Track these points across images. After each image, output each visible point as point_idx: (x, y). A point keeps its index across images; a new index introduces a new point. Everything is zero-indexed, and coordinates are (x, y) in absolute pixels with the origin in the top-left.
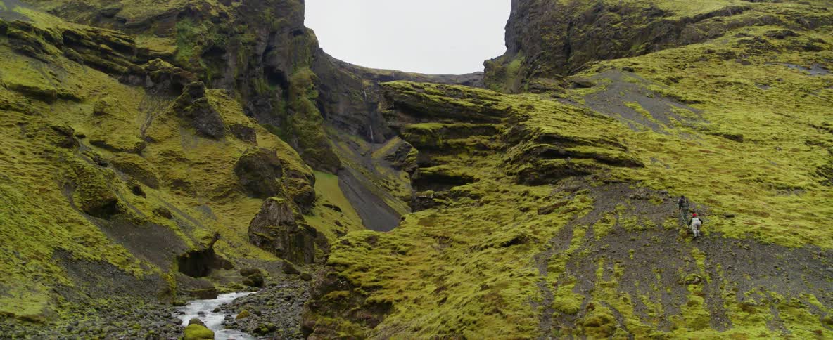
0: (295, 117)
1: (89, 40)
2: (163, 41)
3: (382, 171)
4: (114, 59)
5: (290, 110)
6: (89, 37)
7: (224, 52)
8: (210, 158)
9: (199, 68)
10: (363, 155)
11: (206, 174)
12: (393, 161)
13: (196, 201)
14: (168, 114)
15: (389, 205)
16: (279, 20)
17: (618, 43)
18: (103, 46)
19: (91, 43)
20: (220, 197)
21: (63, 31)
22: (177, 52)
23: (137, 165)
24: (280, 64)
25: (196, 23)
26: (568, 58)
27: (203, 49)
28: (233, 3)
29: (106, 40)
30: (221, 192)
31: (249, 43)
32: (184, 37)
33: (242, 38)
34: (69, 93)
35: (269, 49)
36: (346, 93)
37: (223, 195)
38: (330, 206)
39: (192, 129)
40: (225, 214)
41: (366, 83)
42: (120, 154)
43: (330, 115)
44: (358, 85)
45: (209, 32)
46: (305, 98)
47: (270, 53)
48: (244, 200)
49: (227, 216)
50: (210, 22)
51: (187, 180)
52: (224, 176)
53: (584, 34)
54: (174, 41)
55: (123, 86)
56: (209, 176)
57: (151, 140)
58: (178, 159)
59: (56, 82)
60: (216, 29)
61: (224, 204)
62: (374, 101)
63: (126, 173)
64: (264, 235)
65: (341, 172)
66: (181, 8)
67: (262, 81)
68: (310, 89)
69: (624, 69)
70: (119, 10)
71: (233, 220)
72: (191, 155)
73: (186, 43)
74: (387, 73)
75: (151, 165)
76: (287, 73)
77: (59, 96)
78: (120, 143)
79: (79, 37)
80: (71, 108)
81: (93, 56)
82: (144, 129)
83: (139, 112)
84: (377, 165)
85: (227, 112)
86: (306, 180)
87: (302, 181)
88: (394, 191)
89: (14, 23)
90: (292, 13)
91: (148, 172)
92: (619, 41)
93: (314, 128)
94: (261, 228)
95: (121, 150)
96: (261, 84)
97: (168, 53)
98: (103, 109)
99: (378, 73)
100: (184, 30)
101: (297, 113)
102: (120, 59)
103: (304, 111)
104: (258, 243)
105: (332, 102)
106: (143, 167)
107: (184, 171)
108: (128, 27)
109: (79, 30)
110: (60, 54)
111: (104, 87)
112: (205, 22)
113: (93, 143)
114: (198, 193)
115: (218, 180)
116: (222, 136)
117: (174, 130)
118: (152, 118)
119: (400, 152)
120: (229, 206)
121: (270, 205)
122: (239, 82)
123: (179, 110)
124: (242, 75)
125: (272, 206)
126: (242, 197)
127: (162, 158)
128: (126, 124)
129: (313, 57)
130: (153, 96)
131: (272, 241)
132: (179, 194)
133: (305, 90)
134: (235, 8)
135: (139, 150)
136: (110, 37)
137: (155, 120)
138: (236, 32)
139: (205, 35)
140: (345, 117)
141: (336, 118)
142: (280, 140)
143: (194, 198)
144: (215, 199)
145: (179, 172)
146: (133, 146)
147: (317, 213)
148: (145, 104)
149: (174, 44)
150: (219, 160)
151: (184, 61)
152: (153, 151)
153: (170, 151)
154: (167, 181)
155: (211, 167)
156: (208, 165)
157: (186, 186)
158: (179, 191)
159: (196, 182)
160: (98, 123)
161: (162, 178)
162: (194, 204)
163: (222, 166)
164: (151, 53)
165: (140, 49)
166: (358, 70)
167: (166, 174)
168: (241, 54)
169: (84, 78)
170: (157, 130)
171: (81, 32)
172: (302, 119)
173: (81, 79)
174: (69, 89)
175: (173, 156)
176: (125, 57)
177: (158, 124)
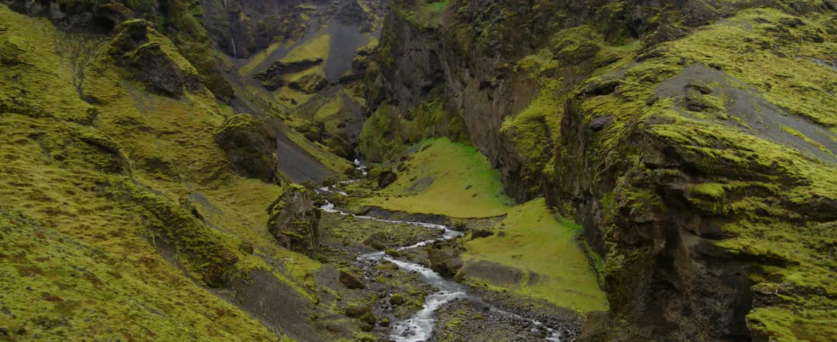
0: (179, 37)
3: (254, 91)
5: (170, 28)
8: (178, 126)
10: (228, 72)
11: (180, 147)
12: (264, 81)
13: (184, 187)
14: (104, 62)
20: (210, 180)
30: (209, 172)
37: (213, 176)
39: (139, 83)
40: (224, 202)
48: (240, 182)
49: (227, 205)
51: (163, 159)
52: (204, 153)
55: (19, 15)
56: (186, 150)
58: (140, 129)
61: (217, 188)
62: (236, 10)
64: (293, 233)
65: (232, 101)
68: (194, 4)
72: (155, 123)
83: (59, 57)
84: (246, 84)
93: (202, 51)
94: (288, 225)
95: (70, 121)
98: (14, 55)
101: (181, 32)
103: (189, 30)
104: (288, 245)
107: (155, 146)
114: (182, 176)
115: (200, 156)
116: (181, 93)
117: (118, 85)
118: (81, 66)
119: (272, 71)
120: (224, 191)
121: (293, 195)
125: (295, 197)
126: (235, 177)
127: (120, 128)
128: (56, 79)
130: (68, 32)
131: (301, 240)
132: (159, 178)
135: (92, 120)
137: (86, 70)
143: (180, 183)
144: (204, 182)
145: (149, 147)
146: (85, 115)
148: (61, 45)
150: (190, 127)
152: (106, 117)
153: (129, 117)
154: (136, 162)
155: (184, 137)
156: (181, 135)
157: (167, 168)
158: (157, 175)
159: (173, 160)
160: (15, 77)
161: (130, 158)
162: (183, 192)
163: (197, 135)
167: (134, 151)
170: (97, 87)
172: (188, 40)
175: (134, 124)
177: (94, 76)
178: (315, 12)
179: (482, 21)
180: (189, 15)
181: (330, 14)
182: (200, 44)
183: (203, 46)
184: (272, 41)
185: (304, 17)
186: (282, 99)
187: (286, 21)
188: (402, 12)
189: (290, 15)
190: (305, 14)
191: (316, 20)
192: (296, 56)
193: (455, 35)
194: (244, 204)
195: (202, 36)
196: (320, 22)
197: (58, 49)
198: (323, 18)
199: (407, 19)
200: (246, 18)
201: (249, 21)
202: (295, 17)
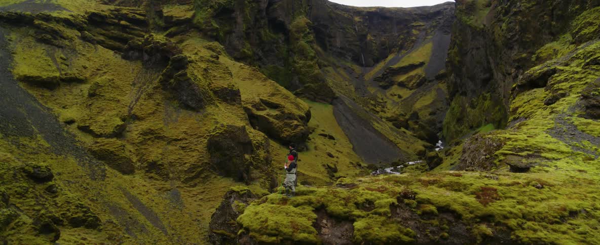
0: (295, 58)
1: (112, 18)
2: (184, 8)
3: (372, 90)
4: (133, 32)
5: (290, 52)
6: (112, 16)
7: (233, 11)
8: (187, 134)
9: (212, 27)
10: (357, 78)
11: (181, 152)
12: (381, 82)
13: (168, 185)
14: (155, 88)
15: (376, 128)
18: (123, 22)
19: (114, 20)
20: (192, 179)
21: (90, 14)
22: (194, 16)
23: (112, 152)
24: (281, 16)
27: (215, 10)
29: (125, 17)
30: (193, 172)
31: (253, 1)
32: (199, 2)
34: (73, 76)
35: (270, 4)
36: (341, 29)
37: (195, 175)
38: (325, 136)
39: (176, 102)
40: (195, 198)
41: (357, 19)
42: (99, 140)
43: (330, 48)
44: (351, 21)
46: (302, 42)
47: (271, 8)
48: (215, 181)
49: (195, 201)
51: (160, 163)
52: (197, 154)
54: (192, 6)
55: (124, 61)
56: (184, 154)
57: (136, 118)
58: (156, 138)
59: (63, 66)
61: (195, 185)
62: (364, 33)
63: (101, 160)
65: (335, 101)
67: (267, 31)
68: (306, 34)
71: (200, 205)
72: (170, 132)
73: (201, 8)
74: (373, 10)
75: (129, 147)
76: (287, 22)
77: (63, 80)
78: (101, 127)
79: (103, 17)
80: (73, 90)
81: (116, 32)
82: (131, 106)
83: (132, 87)
84: (368, 86)
85: (215, 76)
86: (299, 121)
87: (296, 122)
88: (381, 113)
89: (38, 15)
91: (122, 158)
93: (310, 66)
95: (100, 136)
96: (267, 34)
97: (187, 18)
98: (95, 90)
99: (365, 10)
101: (296, 55)
102: (136, 32)
103: (302, 53)
104: (217, 243)
105: (331, 37)
106: (117, 153)
107: (160, 151)
109: (103, 11)
110: (78, 36)
111: (106, 65)
113: (80, 128)
114: (171, 175)
115: (192, 158)
116: (202, 107)
117: (158, 104)
118: (142, 93)
119: (386, 74)
120: (196, 190)
122: (247, 34)
123: (164, 84)
124: (249, 28)
126: (213, 176)
127: (141, 138)
128: (114, 105)
129: (309, 6)
130: (147, 69)
131: (234, 238)
132: (151, 178)
133: (302, 35)
135: (119, 133)
136: (127, 14)
137: (143, 95)
140: (341, 48)
141: (335, 49)
142: (278, 85)
143: (166, 181)
144: (186, 181)
145: (155, 152)
146: (112, 130)
147: (312, 146)
148: (139, 78)
149: (192, 10)
150: (195, 135)
151: (199, 22)
152: (135, 130)
153: (150, 129)
154: (142, 164)
155: (187, 143)
156: (184, 142)
157: (159, 169)
158: (152, 175)
159: (170, 162)
160: (90, 105)
161: (139, 161)
162: (164, 189)
163: (197, 141)
164: (174, 19)
165: (167, 17)
166: (350, 9)
167: (143, 156)
168: (247, 11)
169: (92, 58)
170: (142, 107)
171: (104, 13)
172: (301, 60)
173: (89, 60)
174: (73, 72)
175: (152, 134)
176: (141, 29)
177: (145, 99)
178: (424, 27)
179: (504, 16)
181: (434, 27)
182: (310, 62)
183: (312, 63)
184: (391, 52)
185: (414, 32)
186: (391, 95)
187: (402, 37)
188: (465, 18)
189: (405, 31)
190: (416, 29)
191: (424, 33)
192: (405, 62)
193: (494, 32)
194: (209, 201)
195: (312, 56)
196: (427, 34)
197: (135, 82)
198: (429, 31)
199: (468, 23)
200: (372, 38)
201: (374, 40)
202: (408, 33)
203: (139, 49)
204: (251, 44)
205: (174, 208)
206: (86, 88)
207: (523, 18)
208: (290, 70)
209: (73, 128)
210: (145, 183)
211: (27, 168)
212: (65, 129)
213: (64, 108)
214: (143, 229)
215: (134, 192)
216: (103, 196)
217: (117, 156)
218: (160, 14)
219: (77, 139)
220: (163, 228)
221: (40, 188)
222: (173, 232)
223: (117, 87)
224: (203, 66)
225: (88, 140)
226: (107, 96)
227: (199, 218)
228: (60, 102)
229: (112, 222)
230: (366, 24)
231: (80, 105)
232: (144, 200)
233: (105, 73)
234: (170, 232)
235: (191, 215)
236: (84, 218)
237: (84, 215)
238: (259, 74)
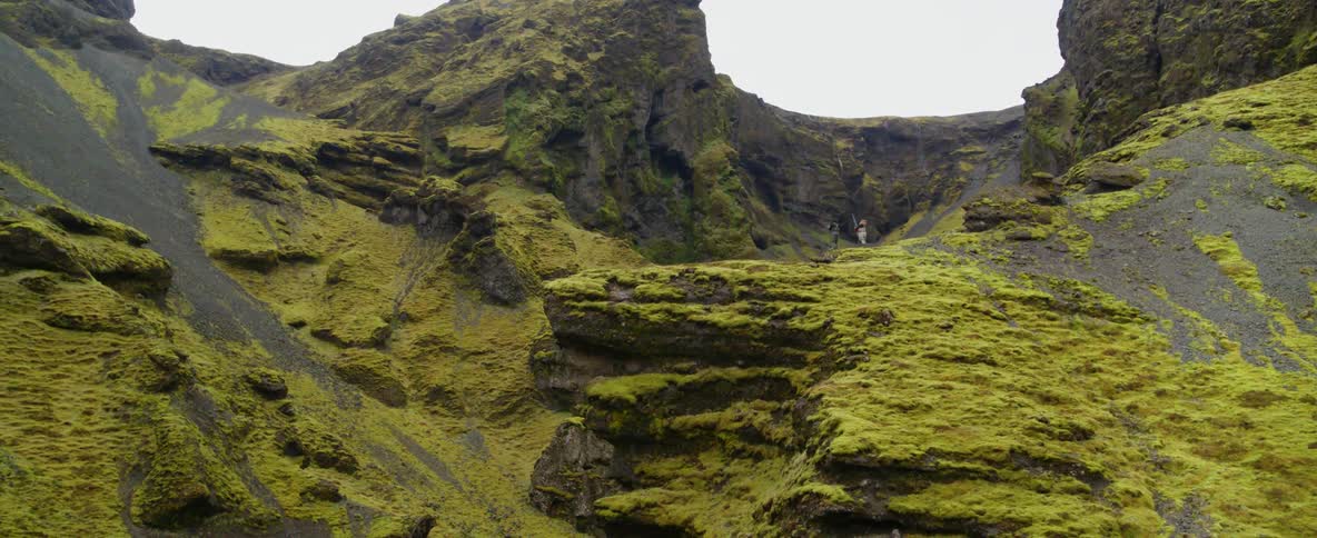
0: (706, 223)
1: (359, 152)
2: (487, 132)
4: (395, 176)
5: (696, 213)
6: (359, 149)
7: (580, 134)
8: (494, 343)
9: (541, 166)
11: (485, 372)
13: (462, 424)
14: (440, 269)
16: (667, 71)
17: (1262, 36)
18: (378, 160)
19: (362, 156)
20: (503, 414)
21: (320, 146)
22: (506, 145)
23: (370, 370)
24: (676, 141)
25: (532, 97)
26: (1158, 78)
27: (546, 135)
28: (589, 55)
29: (381, 150)
30: (505, 404)
31: (621, 114)
32: (516, 120)
33: (609, 108)
34: (298, 250)
35: (654, 119)
36: (807, 165)
37: (509, 409)
39: (476, 291)
40: (507, 445)
41: (841, 144)
42: (348, 351)
43: (786, 205)
44: (828, 150)
45: (553, 107)
46: (719, 192)
47: (657, 127)
48: (542, 418)
49: (508, 449)
50: (554, 92)
51: (449, 388)
52: (513, 374)
53: (1186, 26)
54: (503, 127)
55: (384, 226)
56: (490, 375)
57: (407, 318)
58: (443, 350)
59: (282, 235)
60: (564, 101)
61: (509, 425)
62: (857, 172)
63: (353, 383)
64: (555, 490)
66: (511, 77)
67: (650, 171)
68: (725, 176)
69: (1228, 125)
70: (426, 92)
71: (516, 455)
72: (466, 342)
73: (520, 131)
74: (876, 124)
75: (396, 364)
76: (687, 154)
77: (282, 258)
78: (351, 331)
79: (342, 152)
80: (300, 275)
81: (365, 177)
82: (399, 300)
83: (400, 270)
85: (543, 250)
89: (236, 150)
90: (687, 56)
91: (386, 379)
92: (1264, 31)
93: (735, 239)
94: (551, 478)
95: (350, 345)
96: (649, 177)
97: (492, 151)
98: (338, 273)
99: (859, 126)
100: (515, 111)
101: (708, 218)
102: (401, 177)
103: (719, 212)
104: (544, 507)
105: (786, 183)
106: (379, 372)
107: (449, 371)
108: (438, 117)
109: (342, 140)
110: (303, 184)
111: (354, 233)
112: (546, 92)
113: (315, 334)
114: (467, 409)
115: (503, 382)
116: (520, 300)
117: (445, 296)
118: (416, 278)
120: (514, 430)
121: (566, 433)
122: (610, 179)
123: (455, 260)
124: (614, 168)
125: (569, 437)
126: (539, 411)
127: (417, 351)
128: (370, 297)
129: (732, 120)
130: (425, 238)
131: (570, 501)
132: (435, 412)
133: (719, 177)
134: (593, 63)
135: (380, 341)
136: (386, 145)
137: (419, 282)
138: (596, 101)
139: (545, 113)
140: (809, 205)
141: (795, 208)
143: (460, 418)
144: (493, 418)
145: (440, 372)
146: (369, 336)
148: (410, 254)
149: (501, 134)
150: (510, 344)
151: (517, 158)
152: (406, 337)
153: (431, 336)
154: (419, 391)
155: (495, 358)
156: (490, 356)
157: (448, 398)
158: (436, 408)
159: (466, 388)
160: (330, 297)
161: (414, 386)
162: (457, 430)
163: (513, 354)
164: (469, 153)
165: (455, 149)
166: (826, 124)
167: (421, 378)
168: (609, 134)
169: (328, 222)
170: (418, 300)
171: (345, 143)
172: (717, 226)
173: (323, 224)
174: (299, 244)
175: (436, 344)
176: (411, 172)
177: (422, 288)
178: (984, 155)
180: (718, 191)
181: (1005, 154)
183: (738, 233)
184: (914, 211)
185: (964, 166)
187: (937, 177)
188: (1043, 132)
189: (944, 166)
190: (965, 160)
191: (984, 168)
194: (532, 449)
195: (737, 219)
196: (989, 171)
197: (405, 260)
198: (995, 163)
199: (1049, 142)
200: (873, 182)
201: (878, 186)
202: (950, 168)
203: (411, 204)
204: (619, 199)
205: (474, 456)
206: (320, 272)
207: (1111, 125)
208: (695, 248)
209: (304, 333)
210: (424, 421)
211: (251, 376)
212: (292, 335)
213: (286, 302)
214: (423, 481)
215: (407, 431)
216: (360, 433)
217: (378, 376)
218: (441, 144)
219: (310, 350)
220: (455, 483)
221: (271, 407)
222: (472, 489)
223: (374, 269)
224: (523, 231)
225: (329, 353)
226: (358, 282)
227: (515, 473)
228: (278, 292)
229: (376, 468)
230: (860, 154)
231: (313, 298)
232: (425, 443)
233: (352, 245)
234: (465, 488)
235: (501, 469)
236: (335, 455)
237: (335, 452)
238: (632, 253)
